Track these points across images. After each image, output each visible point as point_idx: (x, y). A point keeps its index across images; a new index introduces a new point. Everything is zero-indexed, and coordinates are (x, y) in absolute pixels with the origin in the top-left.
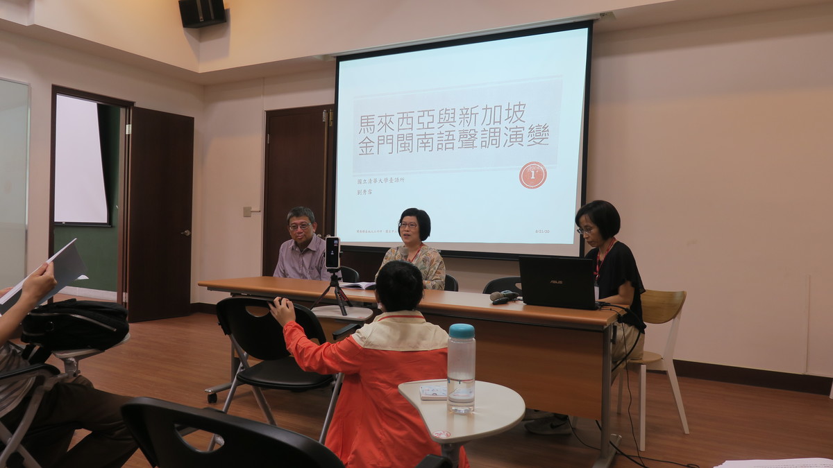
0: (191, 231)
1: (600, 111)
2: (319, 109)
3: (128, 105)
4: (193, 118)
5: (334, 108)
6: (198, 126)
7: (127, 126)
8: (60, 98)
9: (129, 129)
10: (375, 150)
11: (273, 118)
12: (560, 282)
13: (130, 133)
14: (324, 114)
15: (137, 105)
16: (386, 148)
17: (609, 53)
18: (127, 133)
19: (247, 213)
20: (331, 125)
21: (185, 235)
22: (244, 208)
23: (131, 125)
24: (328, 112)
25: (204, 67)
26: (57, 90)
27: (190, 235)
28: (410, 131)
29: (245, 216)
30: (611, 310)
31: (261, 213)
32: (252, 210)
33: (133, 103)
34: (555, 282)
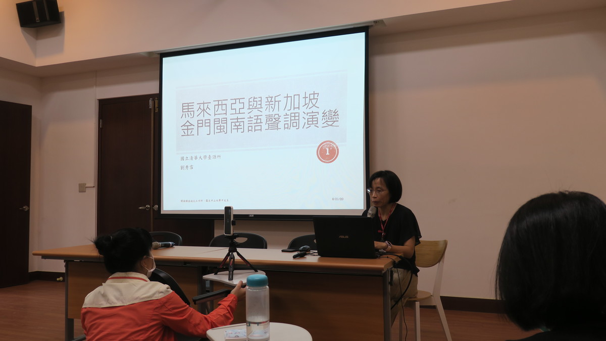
0: (29, 206)
1: (378, 98)
2: (146, 97)
4: (30, 107)
5: (158, 97)
6: (35, 113)
10: (195, 132)
11: (105, 104)
12: (347, 237)
14: (151, 102)
16: (204, 130)
17: (382, 52)
19: (82, 188)
20: (157, 111)
21: (23, 210)
22: (80, 185)
24: (154, 100)
25: (41, 61)
27: (28, 211)
28: (224, 116)
29: (80, 192)
30: (388, 257)
31: (95, 188)
32: (86, 186)
34: (342, 237)
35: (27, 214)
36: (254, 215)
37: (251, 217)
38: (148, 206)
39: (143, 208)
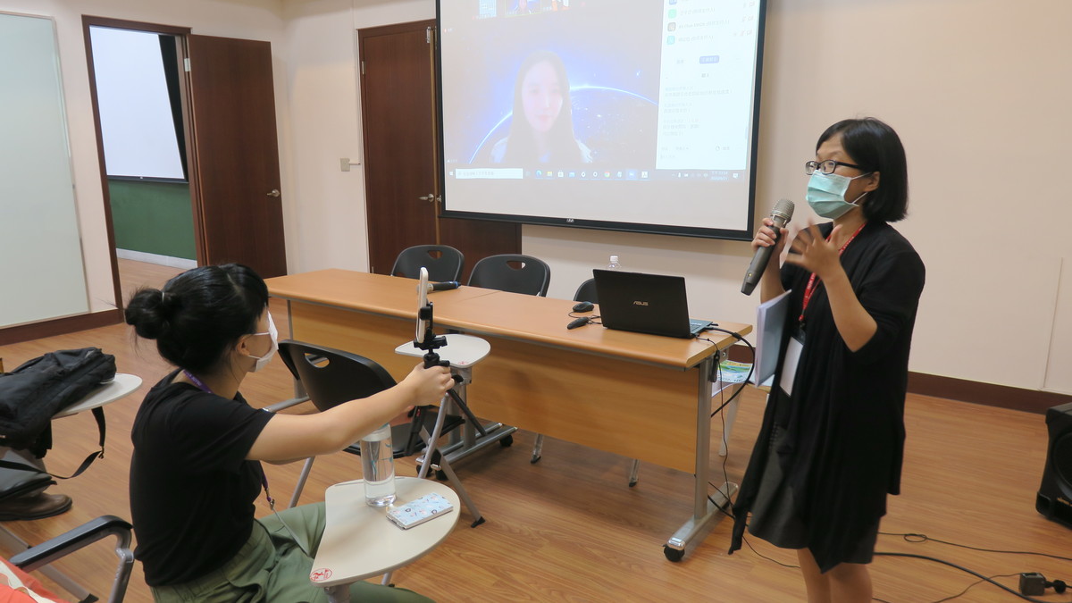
0: (280, 191)
2: (420, 26)
3: (184, 32)
4: (269, 43)
5: (436, 24)
6: (276, 52)
7: (185, 60)
8: (94, 30)
9: (188, 67)
11: (367, 37)
12: (646, 304)
13: (190, 70)
14: (428, 31)
15: (194, 32)
18: (186, 70)
19: (346, 166)
21: (272, 197)
22: (342, 160)
23: (190, 59)
24: (431, 28)
26: (88, 22)
27: (280, 196)
29: (342, 171)
30: (708, 340)
31: (361, 166)
32: (350, 162)
33: (188, 30)
34: (639, 303)
35: (277, 201)
36: (575, 220)
37: (570, 223)
38: (432, 196)
39: (424, 198)
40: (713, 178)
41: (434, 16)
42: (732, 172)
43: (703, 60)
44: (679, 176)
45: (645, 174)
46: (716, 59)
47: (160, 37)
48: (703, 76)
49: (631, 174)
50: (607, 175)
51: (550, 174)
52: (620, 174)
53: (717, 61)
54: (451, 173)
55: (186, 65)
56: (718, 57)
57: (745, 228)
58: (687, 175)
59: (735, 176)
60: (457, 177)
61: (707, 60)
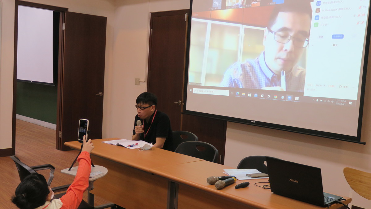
0: (103, 93)
3: (64, 10)
4: (106, 17)
7: (63, 24)
8: (20, 7)
9: (64, 28)
11: (155, 17)
12: (297, 182)
13: (65, 29)
14: (186, 16)
15: (69, 10)
18: (63, 29)
19: (138, 82)
21: (99, 96)
22: (136, 79)
23: (65, 24)
24: (188, 14)
26: (18, 3)
27: (103, 96)
29: (136, 85)
31: (145, 83)
32: (140, 81)
33: (67, 9)
34: (293, 181)
35: (101, 98)
36: (256, 121)
37: (253, 123)
38: (180, 102)
39: (176, 102)
40: (337, 103)
41: (189, 8)
42: (348, 101)
43: (334, 37)
44: (317, 100)
45: (297, 98)
46: (341, 37)
47: (54, 12)
48: (334, 45)
49: (289, 98)
50: (276, 97)
51: (244, 94)
52: (283, 97)
53: (343, 38)
54: (191, 90)
55: (64, 26)
56: (343, 36)
57: (355, 134)
58: (321, 101)
59: (350, 103)
60: (194, 93)
61: (337, 36)
